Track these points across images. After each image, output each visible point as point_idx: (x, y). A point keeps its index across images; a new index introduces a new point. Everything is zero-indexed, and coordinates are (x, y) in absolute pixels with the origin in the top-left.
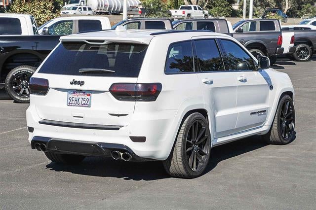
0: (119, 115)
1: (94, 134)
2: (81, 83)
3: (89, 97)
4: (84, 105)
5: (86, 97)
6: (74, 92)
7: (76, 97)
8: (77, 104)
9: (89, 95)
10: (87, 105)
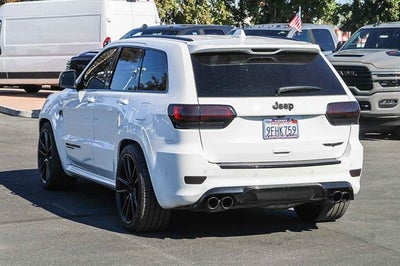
0: (333, 145)
1: (312, 172)
2: (290, 107)
3: (295, 125)
4: (290, 136)
5: (292, 124)
6: (273, 120)
7: (276, 126)
8: (280, 135)
9: (295, 121)
10: (293, 135)
